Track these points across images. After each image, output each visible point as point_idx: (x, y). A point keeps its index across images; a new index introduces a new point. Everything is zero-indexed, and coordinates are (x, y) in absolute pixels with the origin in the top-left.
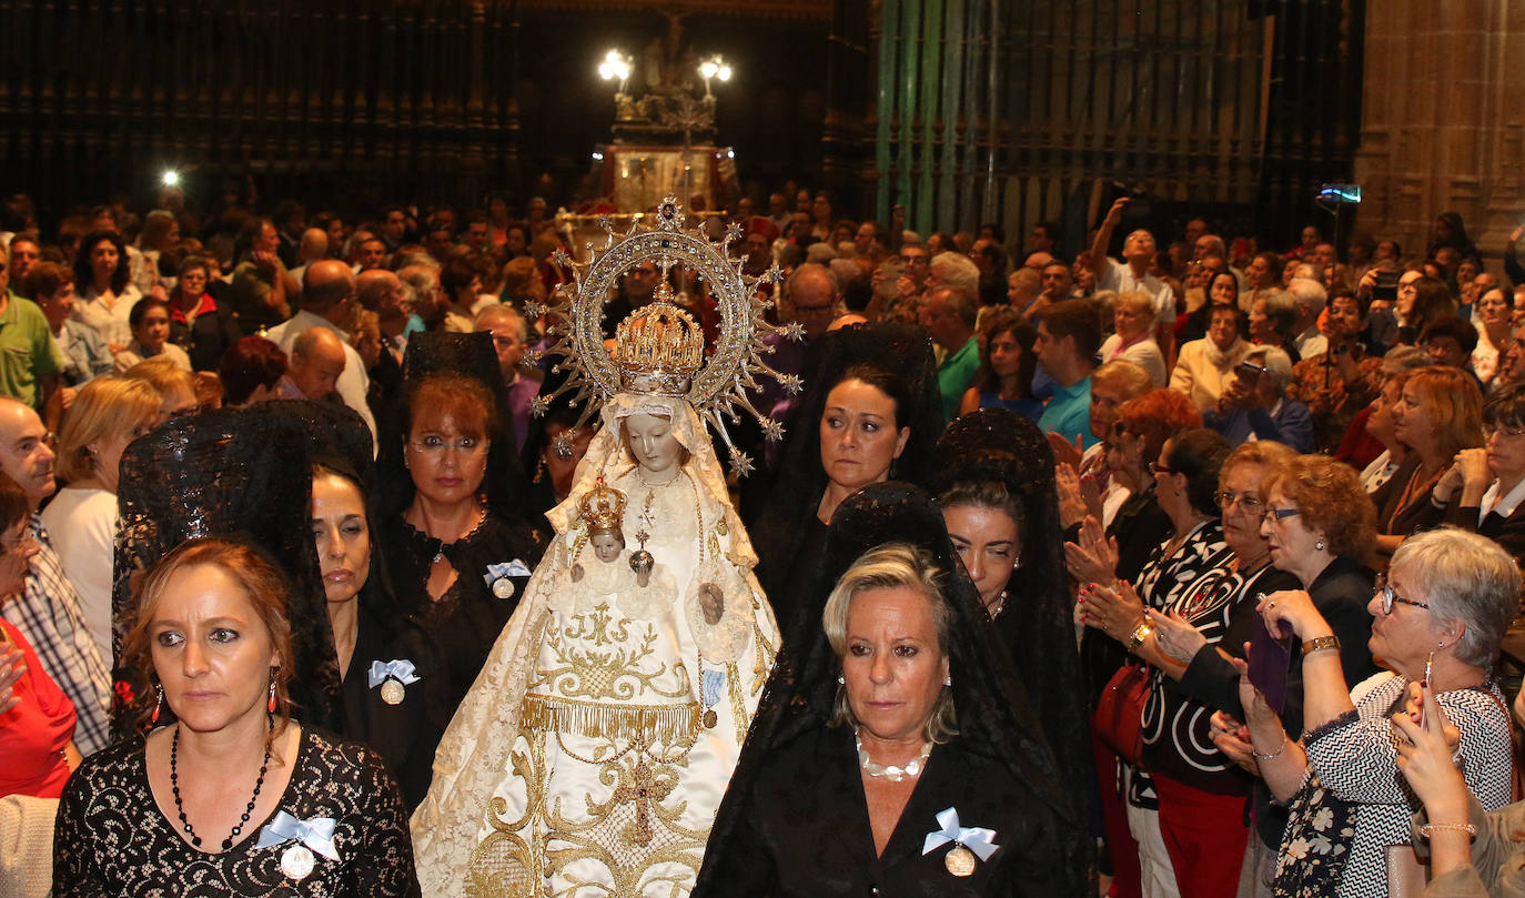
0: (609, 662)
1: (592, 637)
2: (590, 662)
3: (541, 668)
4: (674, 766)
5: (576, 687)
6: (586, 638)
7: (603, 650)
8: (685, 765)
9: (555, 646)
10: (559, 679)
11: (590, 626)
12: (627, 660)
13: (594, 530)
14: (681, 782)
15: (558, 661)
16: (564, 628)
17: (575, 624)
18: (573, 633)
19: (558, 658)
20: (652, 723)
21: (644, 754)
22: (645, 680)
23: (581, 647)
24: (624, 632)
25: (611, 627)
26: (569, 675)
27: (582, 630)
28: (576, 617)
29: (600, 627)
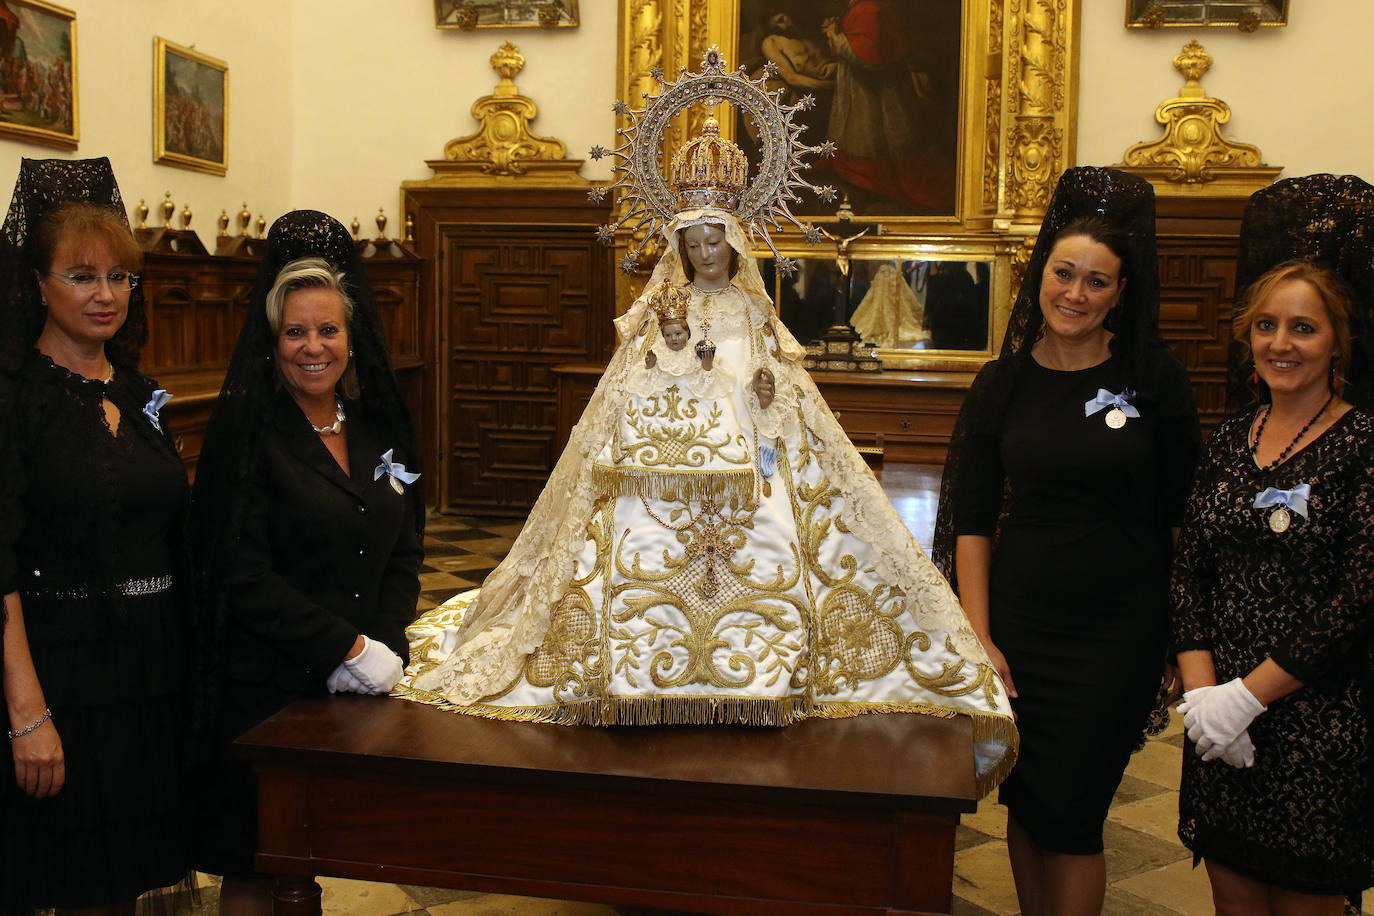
0: (682, 435)
1: (666, 415)
2: (665, 436)
3: (624, 445)
4: (742, 528)
5: (655, 458)
6: (662, 416)
7: (676, 425)
8: (751, 527)
9: (634, 424)
10: (640, 452)
11: (664, 405)
12: (698, 433)
13: (664, 320)
14: (748, 542)
15: (638, 437)
16: (641, 410)
17: (651, 404)
18: (650, 412)
19: (637, 434)
20: (721, 488)
21: (716, 517)
22: (714, 450)
23: (657, 423)
24: (693, 410)
25: (681, 406)
26: (647, 448)
27: (657, 409)
28: (651, 398)
29: (672, 408)
